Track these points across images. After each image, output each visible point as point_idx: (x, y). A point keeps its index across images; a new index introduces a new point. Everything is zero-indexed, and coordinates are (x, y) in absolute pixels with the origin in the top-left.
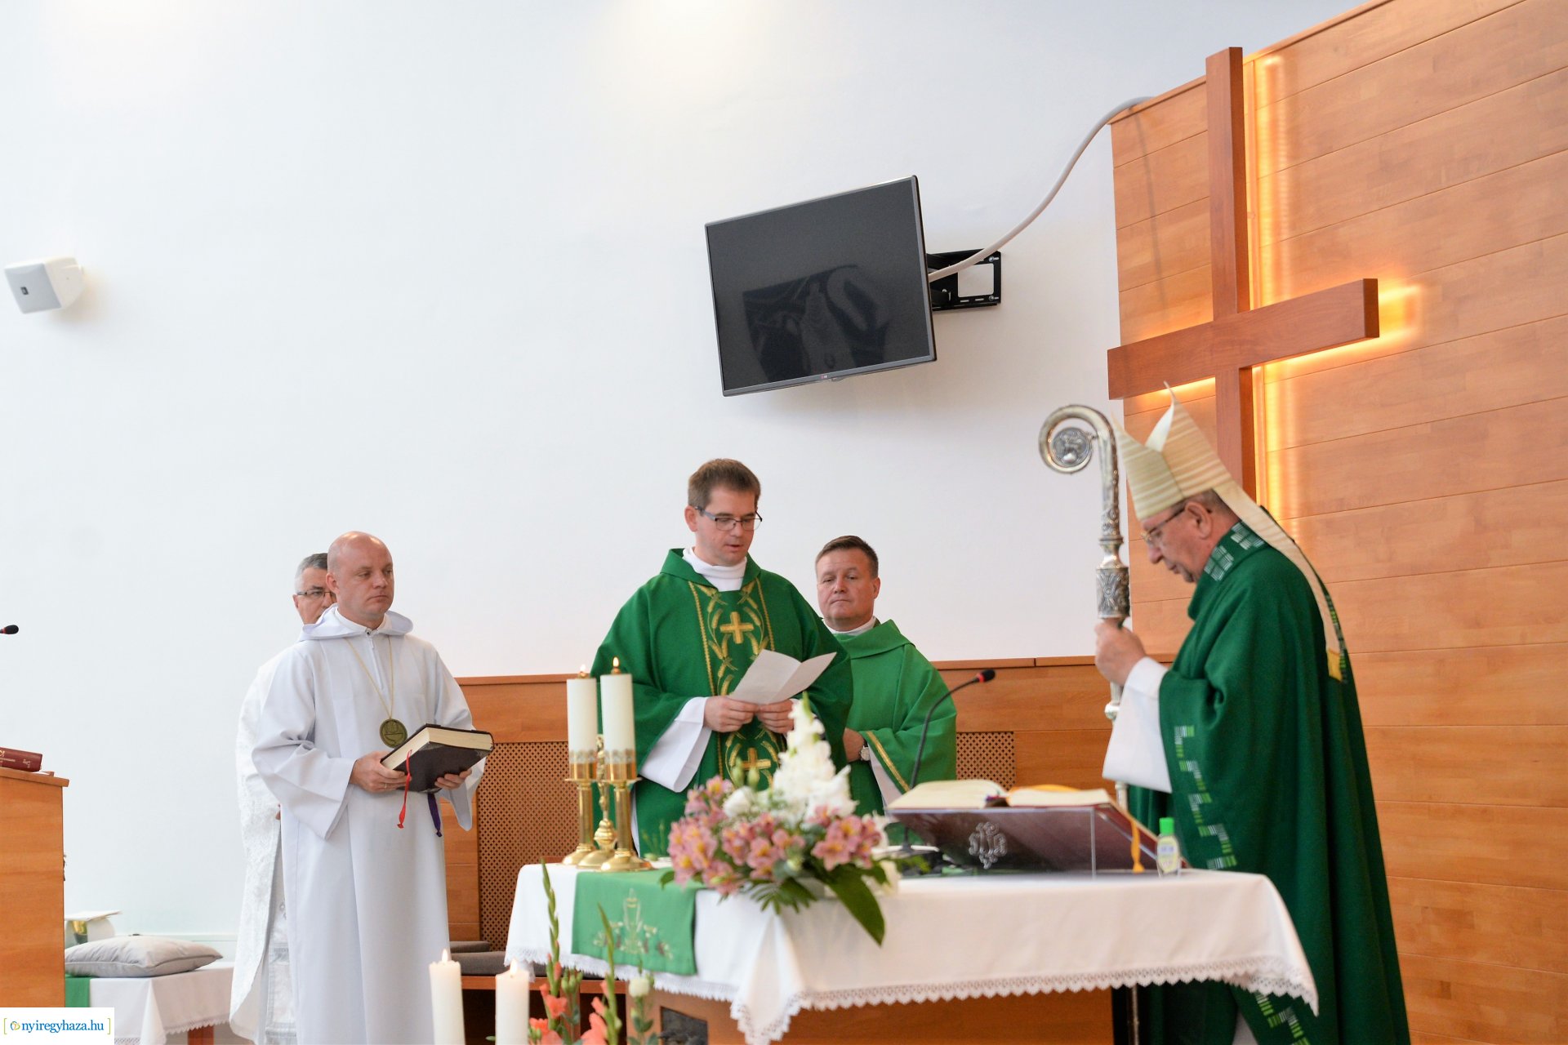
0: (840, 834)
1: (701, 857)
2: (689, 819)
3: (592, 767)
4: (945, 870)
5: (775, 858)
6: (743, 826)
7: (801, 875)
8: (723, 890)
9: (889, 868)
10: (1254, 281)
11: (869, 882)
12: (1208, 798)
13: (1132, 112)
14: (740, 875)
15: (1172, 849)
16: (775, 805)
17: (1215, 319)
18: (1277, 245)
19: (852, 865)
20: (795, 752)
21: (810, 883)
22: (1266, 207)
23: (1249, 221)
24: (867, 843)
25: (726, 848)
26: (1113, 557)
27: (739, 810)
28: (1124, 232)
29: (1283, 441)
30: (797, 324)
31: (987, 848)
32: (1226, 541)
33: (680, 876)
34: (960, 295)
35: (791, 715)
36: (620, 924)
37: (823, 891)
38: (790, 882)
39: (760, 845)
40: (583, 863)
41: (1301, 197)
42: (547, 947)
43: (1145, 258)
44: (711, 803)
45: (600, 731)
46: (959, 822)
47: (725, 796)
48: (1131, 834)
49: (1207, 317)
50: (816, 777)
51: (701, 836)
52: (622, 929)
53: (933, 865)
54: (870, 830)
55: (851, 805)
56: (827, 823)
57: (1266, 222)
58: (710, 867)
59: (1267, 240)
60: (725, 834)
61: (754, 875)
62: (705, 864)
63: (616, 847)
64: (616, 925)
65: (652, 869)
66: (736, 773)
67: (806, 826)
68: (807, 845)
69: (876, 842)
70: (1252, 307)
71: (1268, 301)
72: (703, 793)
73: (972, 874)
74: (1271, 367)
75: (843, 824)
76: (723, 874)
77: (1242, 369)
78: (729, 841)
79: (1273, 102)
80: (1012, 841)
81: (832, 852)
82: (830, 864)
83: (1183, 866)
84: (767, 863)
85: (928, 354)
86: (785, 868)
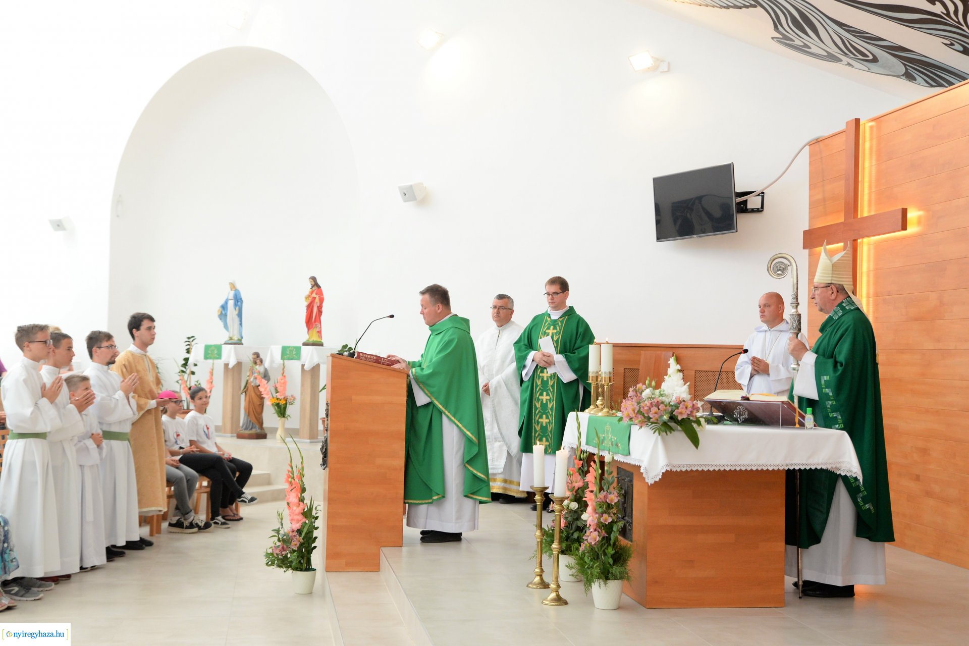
0: (684, 407)
1: (633, 413)
2: (629, 398)
3: (597, 377)
4: (725, 422)
5: (660, 415)
6: (649, 402)
7: (669, 421)
8: (640, 425)
9: (702, 420)
10: (860, 207)
11: (695, 425)
12: (834, 402)
13: (818, 141)
14: (646, 420)
15: (811, 419)
16: (661, 395)
17: (845, 220)
18: (870, 194)
19: (689, 419)
20: (670, 376)
21: (672, 424)
22: (867, 179)
23: (860, 184)
24: (695, 411)
25: (642, 410)
26: (795, 310)
27: (648, 396)
28: (812, 186)
29: (868, 268)
30: (690, 215)
31: (741, 415)
32: (840, 305)
33: (624, 419)
34: (748, 208)
35: (669, 362)
36: (603, 435)
37: (677, 427)
38: (665, 424)
39: (654, 409)
40: (592, 412)
41: (880, 176)
42: (577, 443)
43: (819, 197)
44: (638, 393)
45: (600, 365)
46: (732, 405)
47: (643, 391)
48: (795, 413)
49: (842, 220)
50: (677, 386)
51: (633, 405)
52: (604, 437)
53: (720, 420)
54: (695, 406)
55: (689, 397)
56: (680, 403)
57: (866, 185)
58: (635, 416)
59: (866, 191)
60: (642, 404)
61: (651, 420)
62: (634, 416)
63: (604, 407)
64: (601, 436)
65: (616, 416)
66: (647, 382)
67: (672, 403)
68: (671, 410)
69: (698, 411)
70: (859, 217)
71: (866, 214)
72: (635, 389)
73: (734, 424)
74: (865, 240)
75: (686, 403)
76: (640, 419)
77: (854, 240)
78: (643, 407)
79: (871, 139)
80: (750, 413)
81: (681, 413)
82: (680, 418)
83: (815, 426)
84: (657, 416)
85: (734, 229)
86: (663, 419)
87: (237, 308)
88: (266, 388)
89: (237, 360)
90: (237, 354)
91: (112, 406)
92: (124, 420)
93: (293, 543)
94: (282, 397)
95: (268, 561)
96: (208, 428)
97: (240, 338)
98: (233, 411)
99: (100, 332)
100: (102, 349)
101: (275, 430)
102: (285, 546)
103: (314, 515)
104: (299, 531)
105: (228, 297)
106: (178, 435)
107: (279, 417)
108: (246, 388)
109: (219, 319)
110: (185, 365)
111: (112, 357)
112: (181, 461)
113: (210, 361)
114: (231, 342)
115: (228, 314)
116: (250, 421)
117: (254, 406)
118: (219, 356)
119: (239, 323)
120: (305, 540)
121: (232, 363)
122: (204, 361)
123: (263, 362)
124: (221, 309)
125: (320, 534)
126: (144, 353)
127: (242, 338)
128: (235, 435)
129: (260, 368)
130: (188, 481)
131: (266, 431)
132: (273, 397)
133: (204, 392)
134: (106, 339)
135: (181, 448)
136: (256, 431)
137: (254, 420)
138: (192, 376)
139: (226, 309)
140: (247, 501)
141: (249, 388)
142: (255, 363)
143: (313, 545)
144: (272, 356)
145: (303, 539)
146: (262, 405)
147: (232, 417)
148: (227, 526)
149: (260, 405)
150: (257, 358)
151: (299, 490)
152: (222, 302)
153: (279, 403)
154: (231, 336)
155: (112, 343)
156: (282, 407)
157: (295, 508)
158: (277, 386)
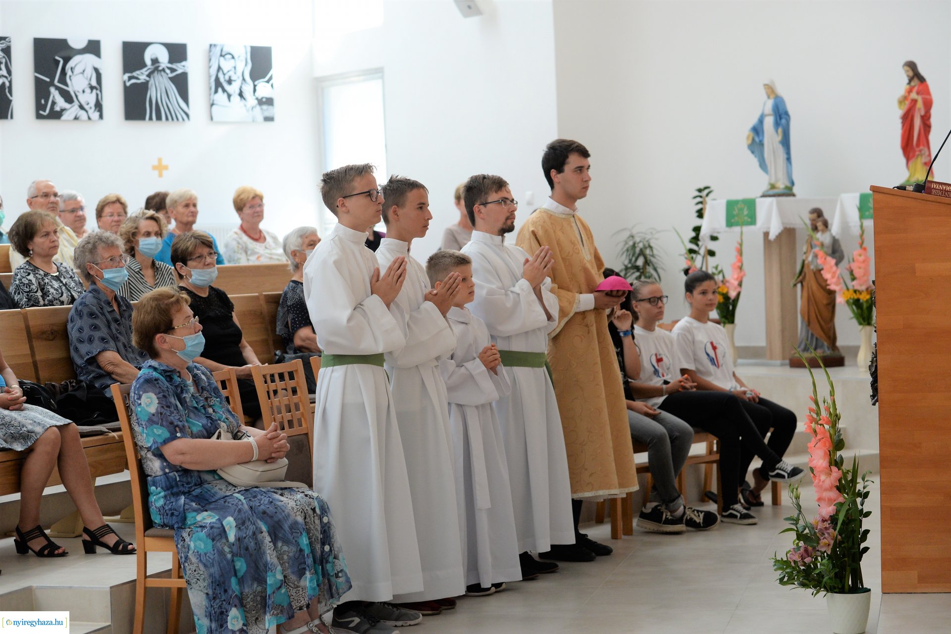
87: (780, 130)
88: (834, 273)
89: (783, 223)
90: (782, 213)
91: (509, 304)
92: (534, 331)
93: (823, 541)
94: (863, 288)
95: (782, 576)
96: (714, 348)
97: (789, 185)
98: (783, 318)
99: (484, 177)
100: (489, 206)
101: (855, 350)
102: (810, 548)
103: (862, 489)
104: (833, 519)
105: (763, 110)
106: (659, 360)
107: (860, 324)
108: (803, 274)
109: (749, 152)
110: (695, 240)
111: (507, 219)
112: (663, 407)
113: (737, 229)
114: (772, 192)
115: (766, 141)
116: (812, 335)
117: (817, 307)
118: (752, 221)
119: (785, 156)
120: (843, 535)
121: (775, 230)
122: (727, 229)
123: (829, 226)
124: (752, 134)
125: (872, 524)
126: (571, 212)
127: (793, 184)
128: (787, 361)
129: (823, 237)
130: (673, 440)
131: (843, 353)
132: (848, 289)
133: (712, 282)
134: (495, 187)
135: (666, 382)
136: (823, 352)
137: (819, 333)
138: (710, 258)
139: (761, 133)
140: (786, 475)
141: (807, 275)
142: (815, 229)
143: (863, 546)
144: (843, 215)
145: (840, 533)
146: (832, 305)
147: (783, 331)
148: (750, 521)
149: (828, 304)
150: (819, 220)
151: (828, 445)
152: (754, 121)
153: (858, 300)
154: (773, 181)
155: (506, 195)
156: (865, 306)
157: (823, 477)
158: (853, 268)
